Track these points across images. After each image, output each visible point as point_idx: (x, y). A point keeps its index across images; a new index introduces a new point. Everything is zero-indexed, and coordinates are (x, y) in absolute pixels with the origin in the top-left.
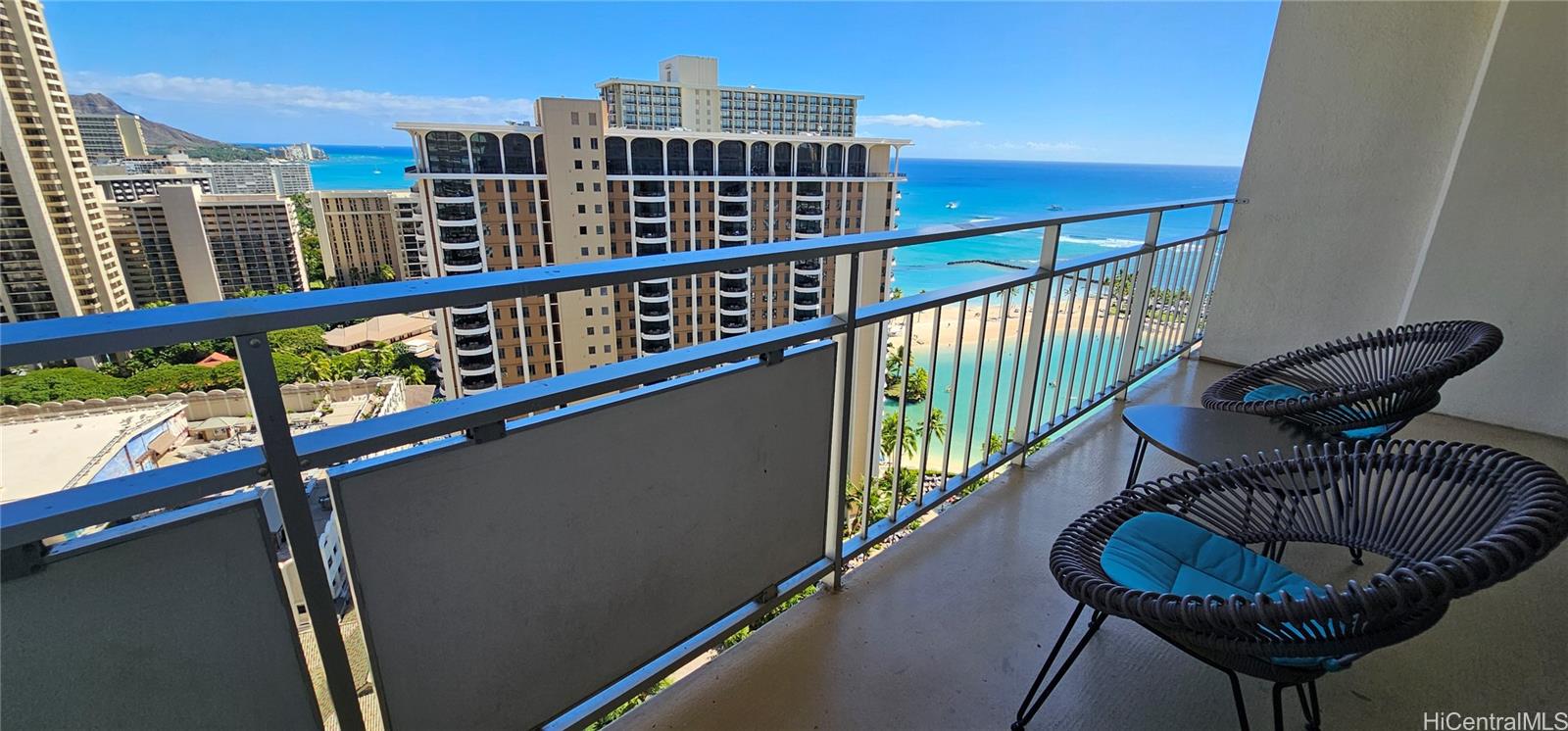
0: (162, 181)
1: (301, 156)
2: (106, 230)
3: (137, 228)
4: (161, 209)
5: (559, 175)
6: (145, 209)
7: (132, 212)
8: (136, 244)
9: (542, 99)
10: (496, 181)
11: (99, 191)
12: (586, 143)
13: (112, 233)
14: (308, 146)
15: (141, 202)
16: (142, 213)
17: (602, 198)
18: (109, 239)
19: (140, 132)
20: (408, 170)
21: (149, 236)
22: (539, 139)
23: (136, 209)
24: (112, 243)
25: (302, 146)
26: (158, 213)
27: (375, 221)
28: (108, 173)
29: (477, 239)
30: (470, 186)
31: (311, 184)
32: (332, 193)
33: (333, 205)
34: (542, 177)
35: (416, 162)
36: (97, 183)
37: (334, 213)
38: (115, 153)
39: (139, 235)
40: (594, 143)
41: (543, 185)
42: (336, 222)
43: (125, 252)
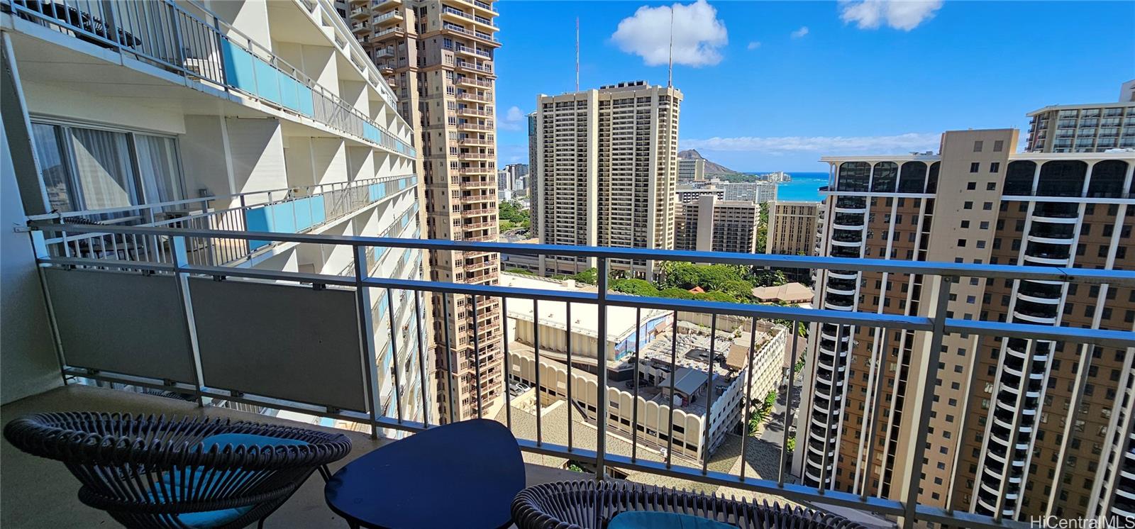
0: (704, 193)
1: (776, 179)
2: (673, 216)
3: (686, 217)
4: (697, 207)
5: (948, 197)
6: (691, 207)
7: (686, 208)
8: (683, 224)
9: (948, 132)
10: (888, 198)
11: (676, 197)
12: (984, 168)
13: (676, 218)
14: (782, 173)
15: (691, 203)
16: (690, 209)
17: (993, 216)
18: (673, 221)
19: (704, 168)
20: (821, 189)
21: (689, 221)
22: (936, 167)
23: (688, 207)
24: (674, 223)
25: (778, 173)
26: (696, 209)
27: (805, 221)
28: (684, 189)
29: (860, 240)
30: (865, 201)
31: (775, 197)
32: (784, 202)
33: (781, 210)
34: (930, 196)
36: (677, 193)
37: (781, 215)
38: (691, 178)
39: (686, 220)
40: (995, 167)
41: (930, 203)
42: (780, 220)
43: (679, 228)
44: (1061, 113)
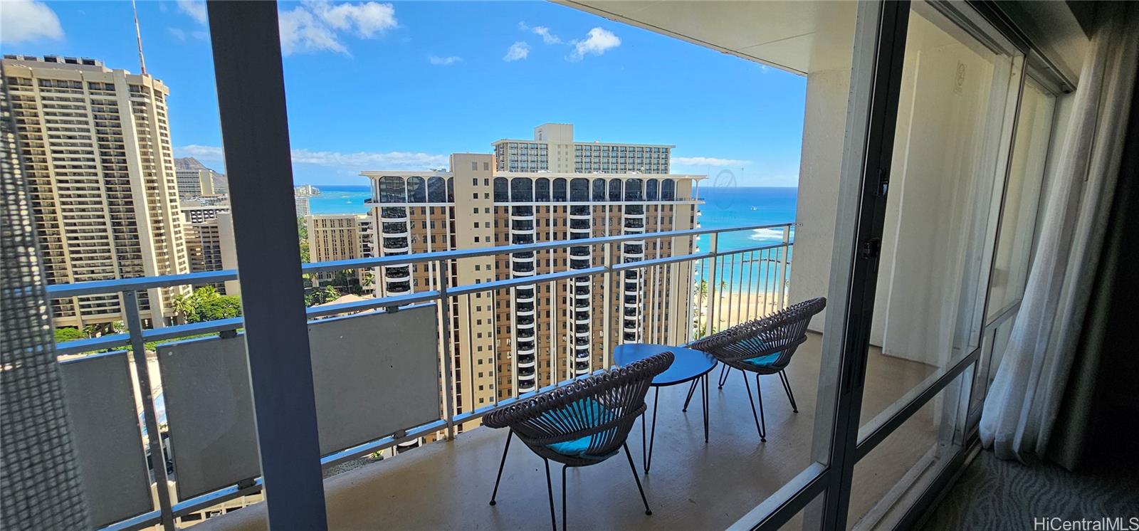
0: (220, 210)
1: (305, 192)
2: (183, 241)
3: (201, 239)
4: (216, 227)
5: (463, 202)
6: (207, 227)
7: (200, 229)
8: (199, 249)
9: (455, 155)
10: (422, 207)
11: (182, 216)
12: (481, 182)
13: (187, 242)
14: (310, 186)
15: (205, 224)
16: (206, 230)
17: (490, 218)
18: (184, 247)
19: (212, 180)
20: (366, 201)
21: (207, 244)
22: (451, 180)
23: (203, 228)
24: (185, 249)
25: (306, 186)
26: (215, 230)
27: (345, 233)
28: (190, 206)
29: (407, 245)
30: (405, 211)
31: (308, 211)
32: (321, 216)
33: (320, 223)
34: (451, 204)
35: (372, 195)
36: (182, 211)
37: (320, 229)
38: (195, 192)
39: (202, 244)
40: (486, 182)
41: (452, 209)
42: (321, 235)
43: (193, 255)
44: (509, 145)
